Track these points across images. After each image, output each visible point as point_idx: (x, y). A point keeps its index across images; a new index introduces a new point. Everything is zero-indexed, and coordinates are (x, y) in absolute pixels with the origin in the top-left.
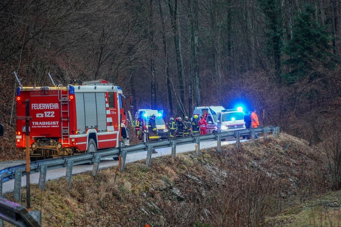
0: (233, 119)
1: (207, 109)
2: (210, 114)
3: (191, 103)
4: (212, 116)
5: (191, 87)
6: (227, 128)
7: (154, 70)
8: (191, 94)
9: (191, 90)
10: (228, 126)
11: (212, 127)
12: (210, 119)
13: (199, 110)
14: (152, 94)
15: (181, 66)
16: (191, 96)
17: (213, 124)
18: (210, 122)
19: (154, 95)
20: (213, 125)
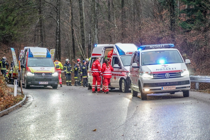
0: (162, 61)
1: (113, 47)
2: (116, 54)
3: (91, 49)
4: (119, 57)
5: (91, 35)
6: (152, 77)
7: (59, 19)
8: (91, 41)
9: (91, 38)
10: (154, 74)
11: (120, 73)
12: (116, 61)
13: (100, 48)
14: (56, 39)
15: (83, 19)
16: (90, 43)
17: (121, 68)
18: (117, 66)
19: (58, 41)
20: (121, 70)
